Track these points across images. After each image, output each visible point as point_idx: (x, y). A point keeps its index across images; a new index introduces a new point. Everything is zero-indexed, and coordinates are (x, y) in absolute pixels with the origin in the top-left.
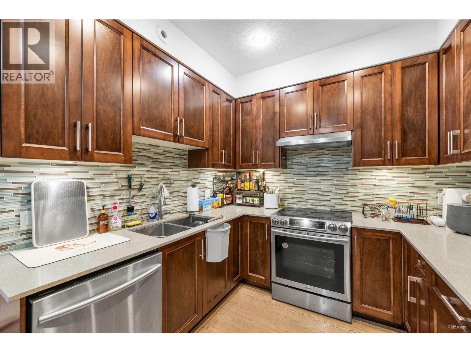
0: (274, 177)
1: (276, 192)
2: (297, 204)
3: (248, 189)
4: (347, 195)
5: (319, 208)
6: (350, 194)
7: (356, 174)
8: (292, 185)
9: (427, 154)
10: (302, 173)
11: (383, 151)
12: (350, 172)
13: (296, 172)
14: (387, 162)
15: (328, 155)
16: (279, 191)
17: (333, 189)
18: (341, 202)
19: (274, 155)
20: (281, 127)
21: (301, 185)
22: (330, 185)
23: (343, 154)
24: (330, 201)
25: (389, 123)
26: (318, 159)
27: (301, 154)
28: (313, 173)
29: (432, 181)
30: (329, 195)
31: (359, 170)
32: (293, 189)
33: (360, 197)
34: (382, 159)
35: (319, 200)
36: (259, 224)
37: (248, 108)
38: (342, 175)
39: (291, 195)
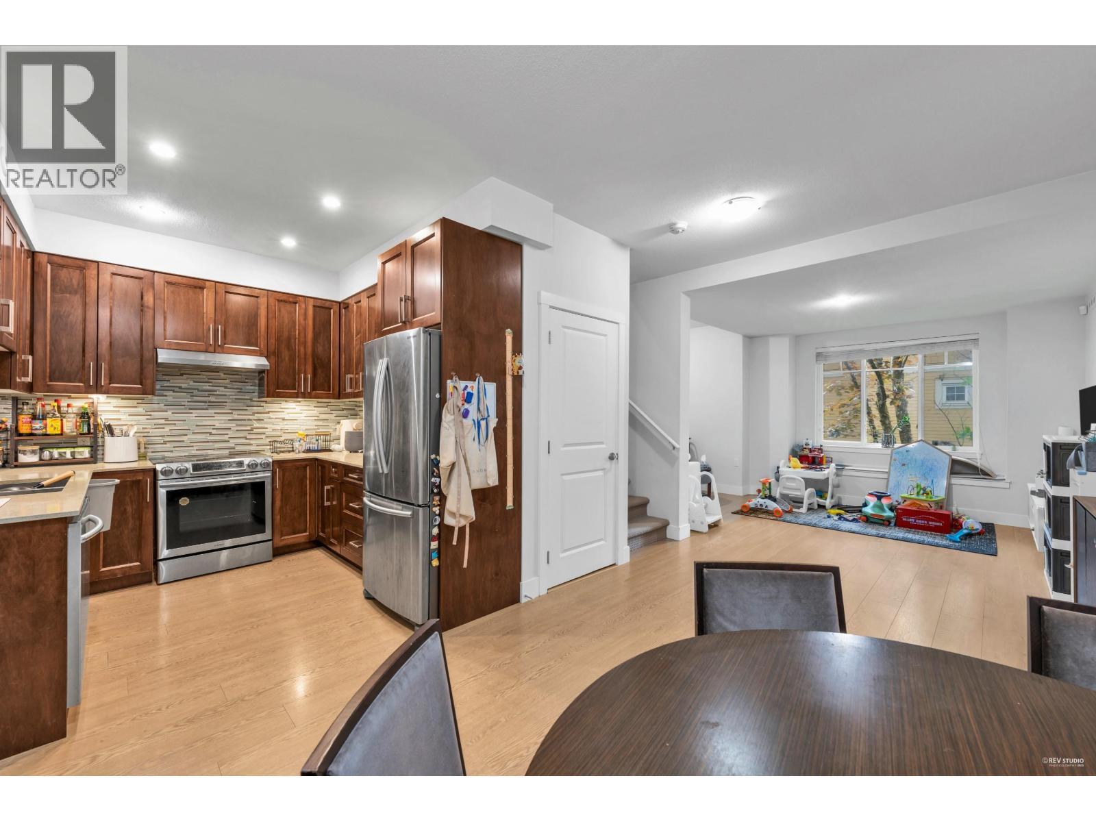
0: (121, 409)
1: (131, 434)
2: (172, 451)
3: (58, 432)
4: (251, 432)
5: (209, 453)
6: (255, 430)
7: (263, 406)
8: (163, 421)
9: (330, 389)
10: (183, 404)
11: (297, 384)
12: (255, 404)
13: (170, 402)
14: (300, 395)
15: (225, 379)
16: (136, 432)
17: (232, 425)
18: (244, 441)
20: (156, 331)
21: (182, 422)
22: (228, 420)
23: (247, 381)
24: (229, 441)
26: (211, 384)
27: (182, 375)
28: (203, 404)
29: (331, 413)
30: (227, 434)
31: (266, 402)
32: (164, 428)
33: (268, 434)
34: (296, 391)
35: (211, 442)
36: (128, 483)
37: (74, 280)
38: (247, 408)
39: (160, 438)
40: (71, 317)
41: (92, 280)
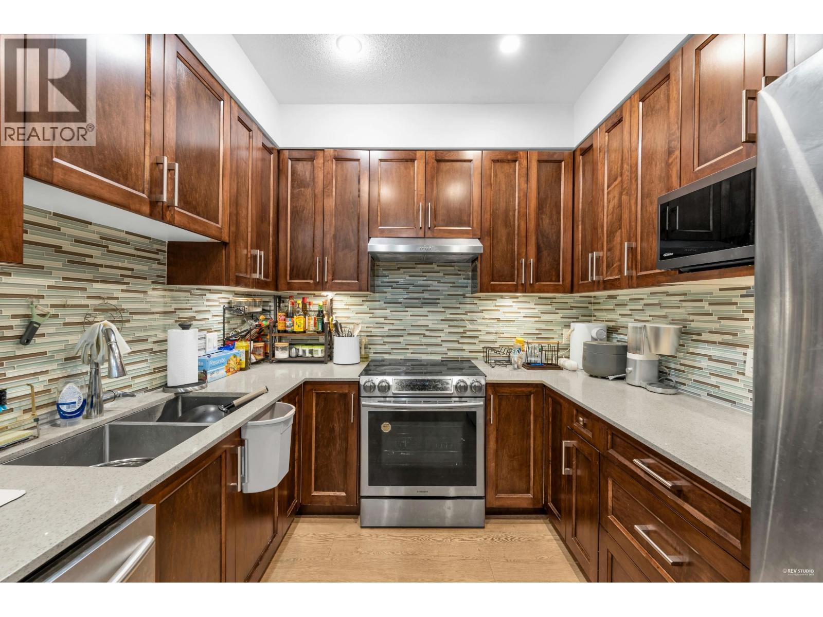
0: (350, 307)
1: (356, 333)
2: (390, 353)
3: (302, 330)
4: (464, 335)
5: (424, 357)
6: (468, 333)
7: (476, 304)
8: (382, 320)
9: (561, 279)
10: (399, 301)
11: (516, 272)
12: (468, 300)
13: (389, 299)
14: (520, 287)
15: (439, 272)
16: (360, 331)
17: (444, 326)
18: (456, 345)
19: (358, 267)
20: (370, 218)
21: (398, 322)
22: (442, 320)
23: (459, 272)
24: (441, 345)
25: (523, 233)
26: (425, 278)
27: (399, 269)
28: (417, 301)
29: (558, 313)
30: (440, 337)
31: (479, 299)
32: (383, 328)
33: (482, 338)
34: (515, 283)
35: (425, 345)
36: (336, 396)
37: (307, 173)
38: (458, 306)
39: (381, 338)
40: (305, 212)
41: (320, 169)
